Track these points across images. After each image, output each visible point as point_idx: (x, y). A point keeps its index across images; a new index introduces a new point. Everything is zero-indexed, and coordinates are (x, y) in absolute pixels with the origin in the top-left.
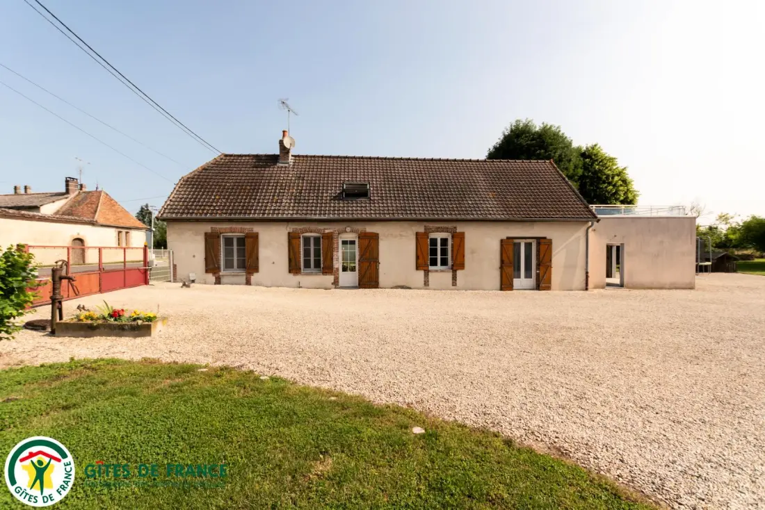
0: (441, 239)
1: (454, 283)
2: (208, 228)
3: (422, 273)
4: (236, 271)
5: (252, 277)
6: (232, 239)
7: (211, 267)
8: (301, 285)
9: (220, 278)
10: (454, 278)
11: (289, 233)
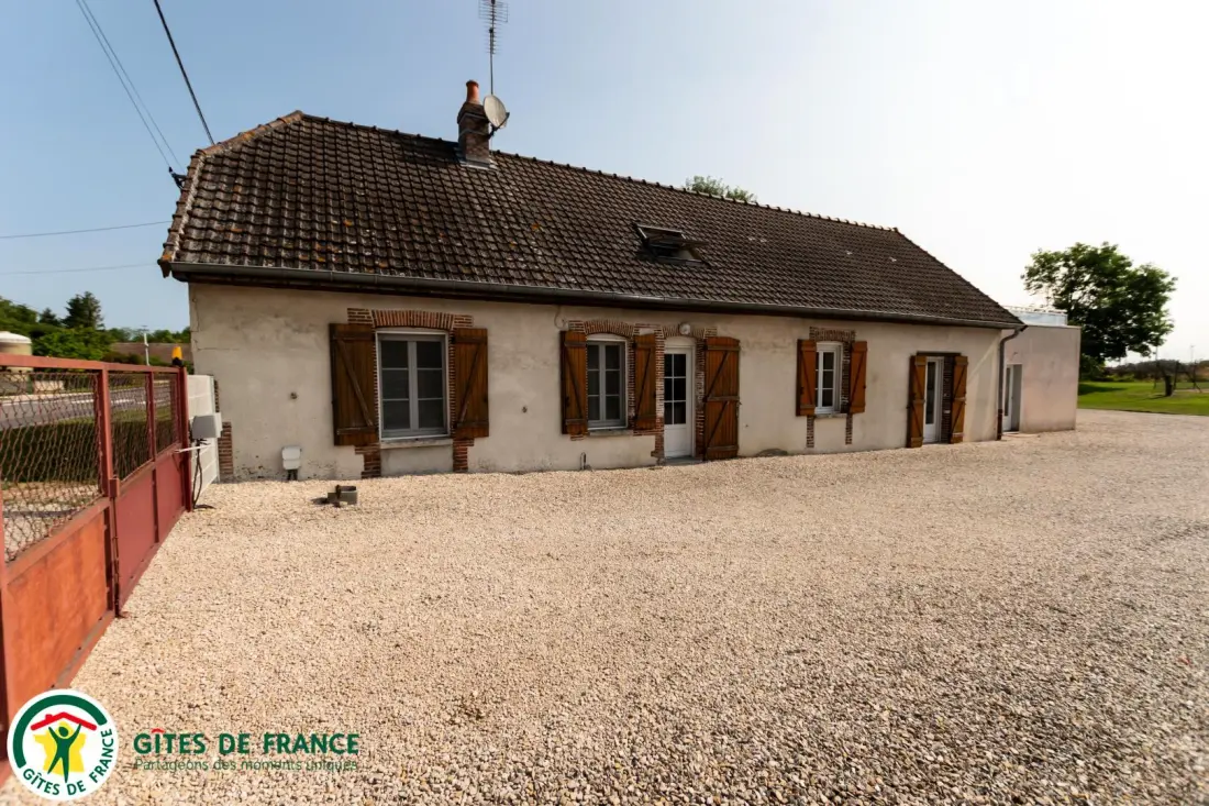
0: (825, 354)
1: (848, 440)
2: (339, 309)
3: (803, 421)
4: (414, 433)
5: (470, 449)
6: (404, 344)
7: (355, 426)
8: (588, 462)
9: (378, 459)
10: (849, 429)
11: (563, 334)
